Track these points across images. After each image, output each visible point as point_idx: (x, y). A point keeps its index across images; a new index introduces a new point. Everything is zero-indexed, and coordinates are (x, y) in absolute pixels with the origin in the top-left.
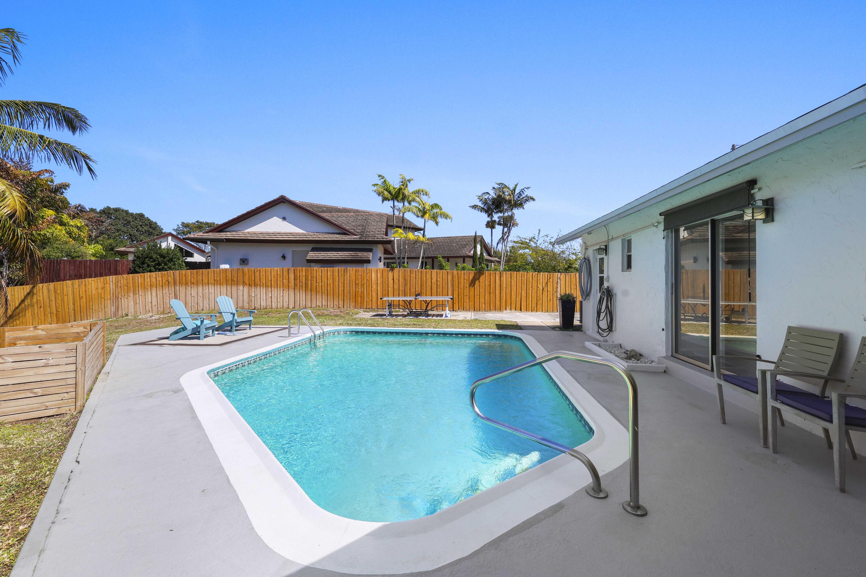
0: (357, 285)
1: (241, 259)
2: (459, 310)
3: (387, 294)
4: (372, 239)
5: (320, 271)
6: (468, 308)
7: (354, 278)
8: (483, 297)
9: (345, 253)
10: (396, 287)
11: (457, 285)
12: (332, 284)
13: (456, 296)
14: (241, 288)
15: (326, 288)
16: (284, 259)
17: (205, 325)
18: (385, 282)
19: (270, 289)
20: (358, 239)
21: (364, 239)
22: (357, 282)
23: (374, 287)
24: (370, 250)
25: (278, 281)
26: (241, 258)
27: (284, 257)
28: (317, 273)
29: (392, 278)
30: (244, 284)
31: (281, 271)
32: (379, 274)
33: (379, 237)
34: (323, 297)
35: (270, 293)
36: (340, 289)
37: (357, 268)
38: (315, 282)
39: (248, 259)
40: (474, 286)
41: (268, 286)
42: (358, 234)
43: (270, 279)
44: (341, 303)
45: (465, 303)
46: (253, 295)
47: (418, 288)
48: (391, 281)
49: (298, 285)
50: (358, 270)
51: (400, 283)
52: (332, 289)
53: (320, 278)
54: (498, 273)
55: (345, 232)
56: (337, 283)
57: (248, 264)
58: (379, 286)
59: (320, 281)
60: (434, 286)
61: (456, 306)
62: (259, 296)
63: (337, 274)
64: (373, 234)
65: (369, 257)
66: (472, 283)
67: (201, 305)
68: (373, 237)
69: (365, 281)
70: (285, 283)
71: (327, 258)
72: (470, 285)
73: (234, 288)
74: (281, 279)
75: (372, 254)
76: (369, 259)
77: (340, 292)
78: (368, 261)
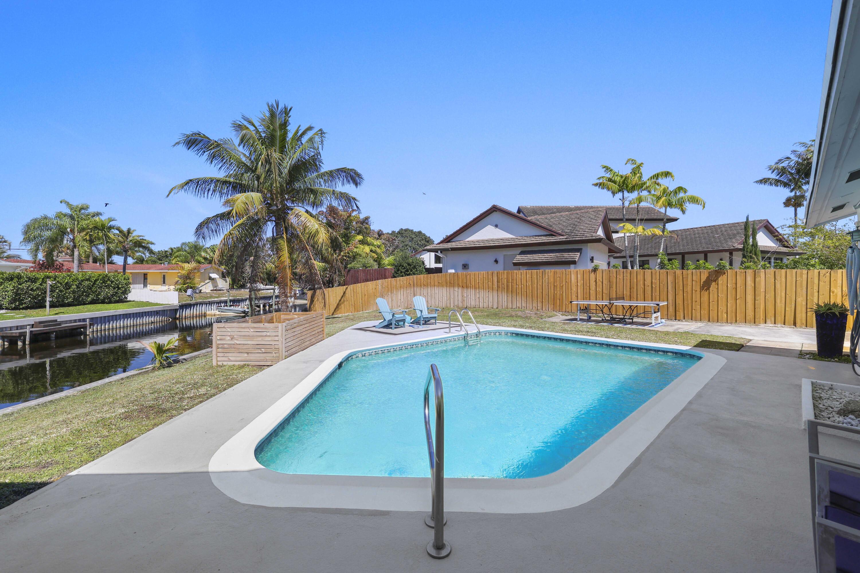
0: (555, 288)
1: (463, 265)
2: (684, 319)
3: (588, 296)
4: (579, 239)
5: (520, 273)
6: (699, 317)
7: (552, 280)
8: (724, 303)
9: (551, 254)
10: (599, 289)
11: (681, 288)
12: (531, 286)
13: (679, 301)
14: (456, 289)
15: (525, 290)
16: (497, 263)
17: (395, 319)
18: (586, 284)
19: (478, 290)
20: (564, 240)
21: (571, 239)
22: (555, 285)
23: (574, 289)
24: (579, 250)
25: (485, 283)
26: (463, 263)
27: (496, 261)
28: (517, 276)
29: (594, 280)
30: (459, 286)
31: (487, 274)
32: (579, 276)
33: (588, 236)
34: (523, 299)
35: (478, 294)
36: (539, 291)
37: (556, 270)
38: (515, 284)
39: (469, 264)
40: (708, 289)
42: (565, 234)
44: (540, 305)
45: (693, 310)
46: (465, 296)
47: (627, 291)
48: (593, 284)
49: (501, 287)
50: (557, 272)
51: (604, 285)
52: (531, 292)
53: (520, 281)
54: (749, 272)
55: (552, 234)
56: (535, 286)
57: (468, 268)
58: (579, 288)
59: (520, 283)
60: (648, 289)
61: (680, 314)
62: (470, 296)
63: (535, 276)
64: (583, 232)
65: (575, 257)
66: (706, 286)
67: (430, 303)
68: (581, 236)
69: (564, 283)
70: (489, 285)
71: (531, 261)
72: (702, 288)
73: (452, 289)
74: (487, 281)
75: (581, 254)
76: (575, 260)
77: (539, 295)
78: (574, 262)
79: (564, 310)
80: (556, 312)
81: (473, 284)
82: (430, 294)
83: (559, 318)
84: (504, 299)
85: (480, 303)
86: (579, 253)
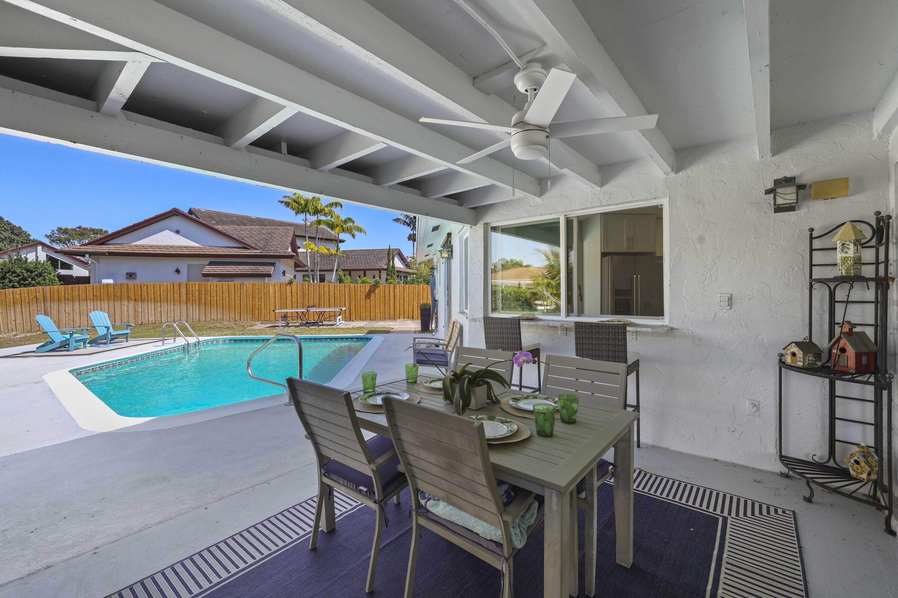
0: (254, 299)
1: (127, 274)
2: (356, 319)
3: (285, 306)
4: (274, 254)
5: (215, 285)
6: (364, 318)
7: (251, 291)
8: (379, 307)
9: (245, 267)
10: (294, 299)
11: (354, 297)
12: (228, 297)
13: (353, 307)
14: (125, 303)
15: (221, 302)
16: (179, 273)
18: (283, 295)
19: (159, 304)
20: (259, 254)
21: (266, 254)
22: (254, 296)
23: (272, 300)
24: (273, 264)
25: (169, 296)
26: (127, 272)
27: (178, 271)
28: (212, 288)
29: (290, 291)
30: (129, 299)
31: (172, 286)
32: (277, 288)
33: (281, 252)
34: (218, 311)
35: (159, 308)
36: (236, 302)
37: (254, 282)
38: (209, 296)
39: (136, 273)
40: (370, 297)
41: (157, 301)
42: (259, 248)
43: (159, 294)
44: (238, 316)
45: (361, 313)
46: (140, 310)
47: (316, 300)
48: (289, 294)
49: (191, 299)
50: (255, 284)
51: (298, 296)
52: (227, 303)
53: (215, 293)
55: (246, 247)
56: (233, 297)
57: (136, 278)
58: (277, 299)
59: (215, 295)
60: (332, 298)
61: (353, 316)
62: (147, 311)
63: (233, 288)
64: (276, 248)
65: (270, 271)
66: (368, 295)
67: (78, 322)
68: (275, 252)
69: (263, 295)
70: (176, 297)
71: (225, 272)
72: (366, 297)
73: (118, 304)
74: (172, 293)
75: (274, 268)
76: (270, 273)
77: (237, 306)
78: (269, 276)
79: (263, 319)
80: (255, 321)
81: (152, 297)
82: (78, 311)
83: (259, 326)
84: (196, 311)
85: (163, 318)
86: (273, 267)
